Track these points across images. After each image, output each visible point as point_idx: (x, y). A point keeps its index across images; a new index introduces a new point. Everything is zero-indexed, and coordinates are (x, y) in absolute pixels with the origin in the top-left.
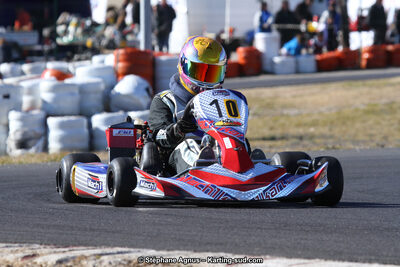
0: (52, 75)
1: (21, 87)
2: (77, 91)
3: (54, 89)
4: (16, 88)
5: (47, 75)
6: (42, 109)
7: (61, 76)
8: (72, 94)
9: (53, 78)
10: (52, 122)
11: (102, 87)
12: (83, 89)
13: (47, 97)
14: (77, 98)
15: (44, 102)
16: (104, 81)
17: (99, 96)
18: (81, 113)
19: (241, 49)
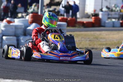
0: (6, 22)
2: (14, 28)
3: (5, 27)
5: (5, 21)
6: (2, 33)
7: (9, 22)
9: (6, 23)
10: (4, 38)
11: (23, 27)
12: (16, 27)
13: (3, 29)
14: (14, 30)
15: (2, 31)
16: (24, 25)
17: (22, 30)
18: (15, 35)
19: (93, 17)
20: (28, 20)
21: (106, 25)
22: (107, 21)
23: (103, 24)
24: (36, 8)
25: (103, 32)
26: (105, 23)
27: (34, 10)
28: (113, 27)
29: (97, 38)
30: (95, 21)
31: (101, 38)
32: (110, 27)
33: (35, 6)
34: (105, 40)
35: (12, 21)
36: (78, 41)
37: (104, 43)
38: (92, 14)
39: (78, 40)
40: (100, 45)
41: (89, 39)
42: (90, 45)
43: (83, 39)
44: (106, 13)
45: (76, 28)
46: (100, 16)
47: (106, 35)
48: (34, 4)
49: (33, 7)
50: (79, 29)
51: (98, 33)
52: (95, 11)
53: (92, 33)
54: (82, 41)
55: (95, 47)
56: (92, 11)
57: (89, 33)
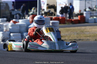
1: (4, 25)
2: (19, 26)
3: (12, 26)
4: (2, 25)
5: (11, 22)
6: (9, 31)
7: (15, 22)
8: (17, 27)
9: (13, 23)
10: (11, 34)
11: (26, 25)
13: (10, 28)
14: (19, 28)
15: (10, 29)
17: (25, 28)
18: (20, 32)
19: (79, 16)
20: (29, 20)
21: (89, 21)
22: (90, 19)
23: (86, 21)
24: (35, 10)
25: (87, 27)
26: (88, 20)
27: (33, 12)
28: (95, 22)
29: (82, 32)
30: (80, 18)
31: (86, 32)
32: (92, 23)
33: (34, 9)
34: (89, 33)
35: (17, 22)
36: (68, 35)
37: (88, 35)
38: (78, 13)
39: (68, 33)
40: (85, 37)
41: (76, 33)
42: (78, 37)
43: (72, 33)
44: (89, 12)
45: (66, 25)
46: (85, 15)
47: (90, 29)
48: (33, 8)
49: (33, 10)
50: (69, 25)
51: (83, 28)
52: (80, 11)
53: (79, 28)
54: (71, 34)
55: (82, 38)
56: (78, 11)
57: (76, 28)
